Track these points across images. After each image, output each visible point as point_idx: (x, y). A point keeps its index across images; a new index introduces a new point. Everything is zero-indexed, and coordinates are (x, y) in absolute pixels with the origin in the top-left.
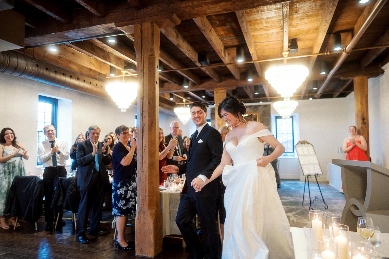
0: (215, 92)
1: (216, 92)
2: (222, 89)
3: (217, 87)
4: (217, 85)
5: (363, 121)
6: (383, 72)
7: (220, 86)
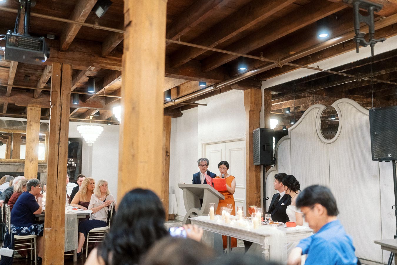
0: (29, 108)
1: (31, 109)
2: (38, 106)
3: (32, 103)
4: (33, 100)
5: (167, 154)
6: (182, 114)
7: (35, 103)
